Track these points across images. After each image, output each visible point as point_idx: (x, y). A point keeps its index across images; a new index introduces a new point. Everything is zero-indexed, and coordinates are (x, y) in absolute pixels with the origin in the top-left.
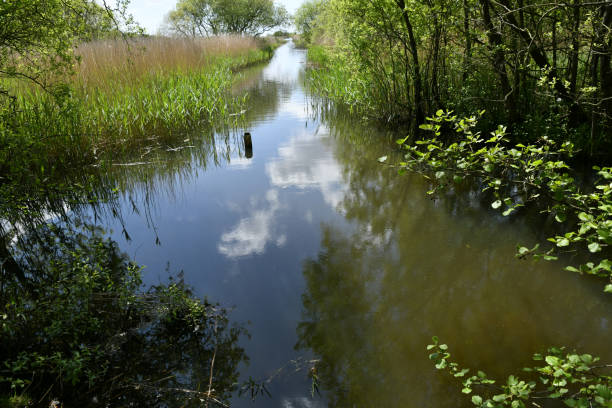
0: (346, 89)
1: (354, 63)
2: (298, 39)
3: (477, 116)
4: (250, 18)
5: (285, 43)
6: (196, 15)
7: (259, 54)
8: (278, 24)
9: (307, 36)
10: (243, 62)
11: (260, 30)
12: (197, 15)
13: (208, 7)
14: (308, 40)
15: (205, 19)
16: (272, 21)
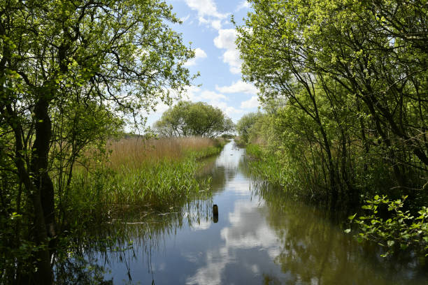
0: (281, 175)
1: (287, 158)
2: (239, 139)
3: (402, 200)
4: (209, 126)
5: (229, 142)
6: (173, 124)
7: (214, 150)
8: (226, 130)
9: (245, 138)
10: (203, 154)
11: (215, 133)
12: (175, 124)
13: (182, 119)
14: (247, 141)
15: (179, 126)
16: (223, 128)
